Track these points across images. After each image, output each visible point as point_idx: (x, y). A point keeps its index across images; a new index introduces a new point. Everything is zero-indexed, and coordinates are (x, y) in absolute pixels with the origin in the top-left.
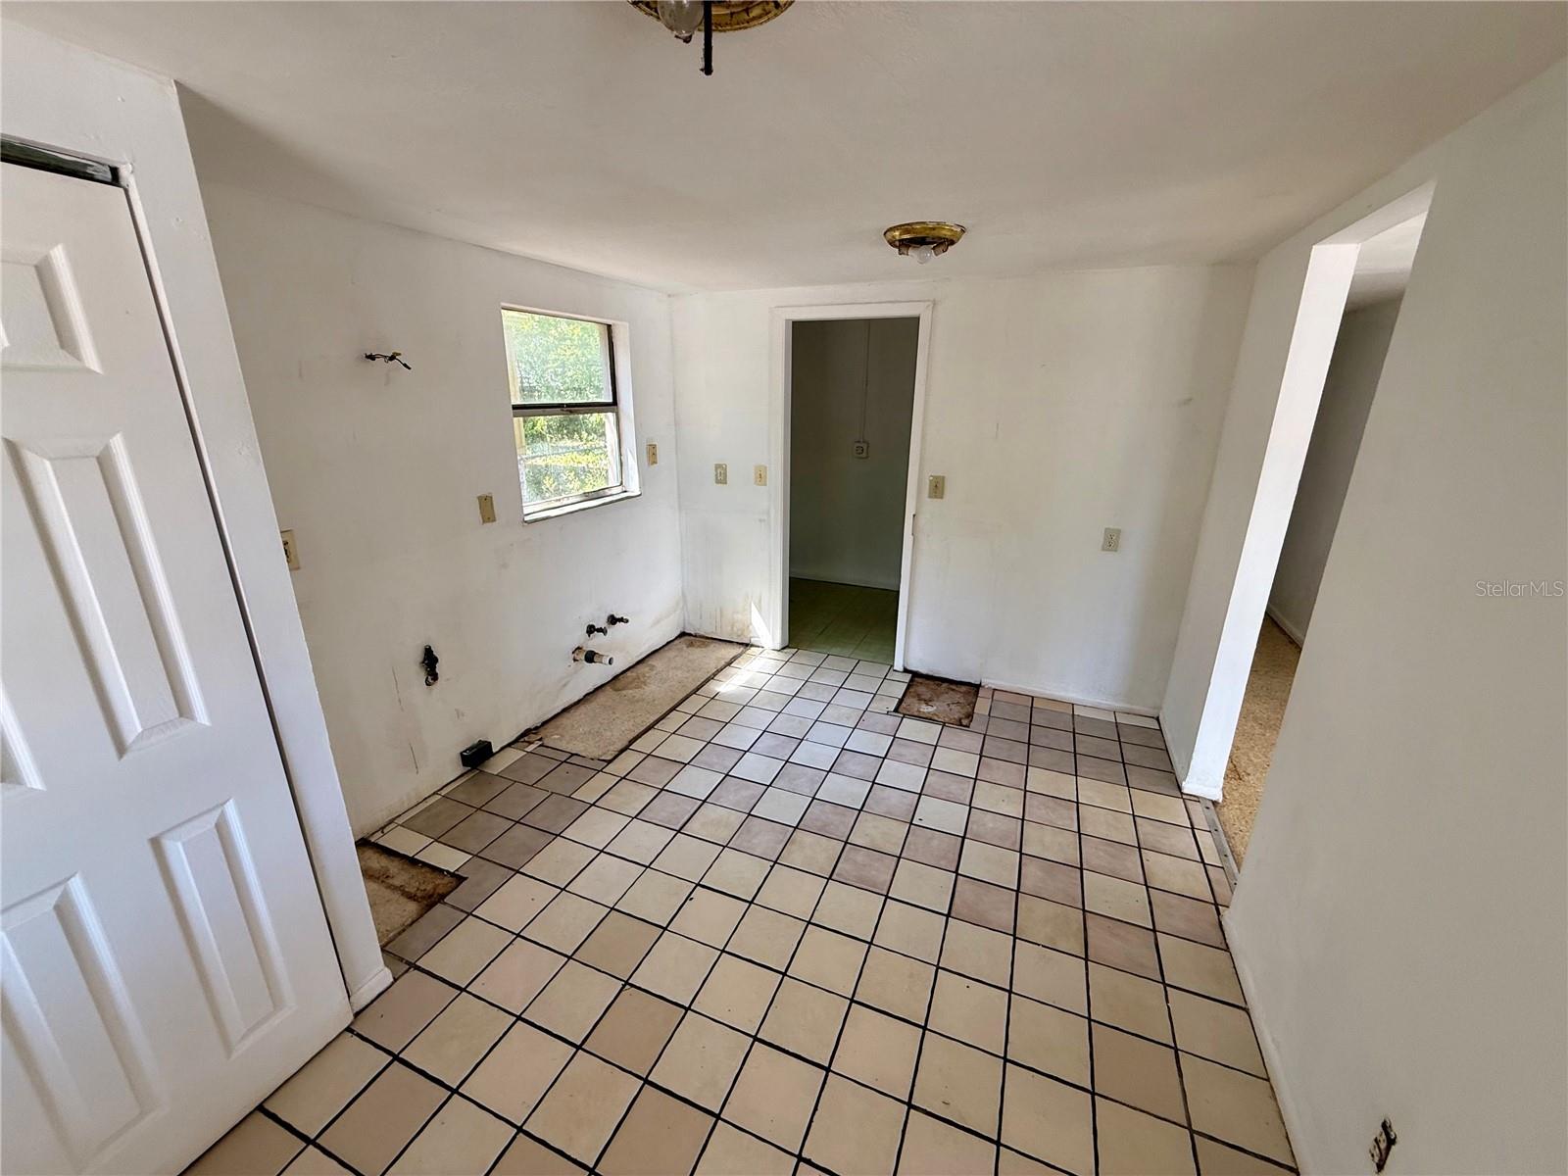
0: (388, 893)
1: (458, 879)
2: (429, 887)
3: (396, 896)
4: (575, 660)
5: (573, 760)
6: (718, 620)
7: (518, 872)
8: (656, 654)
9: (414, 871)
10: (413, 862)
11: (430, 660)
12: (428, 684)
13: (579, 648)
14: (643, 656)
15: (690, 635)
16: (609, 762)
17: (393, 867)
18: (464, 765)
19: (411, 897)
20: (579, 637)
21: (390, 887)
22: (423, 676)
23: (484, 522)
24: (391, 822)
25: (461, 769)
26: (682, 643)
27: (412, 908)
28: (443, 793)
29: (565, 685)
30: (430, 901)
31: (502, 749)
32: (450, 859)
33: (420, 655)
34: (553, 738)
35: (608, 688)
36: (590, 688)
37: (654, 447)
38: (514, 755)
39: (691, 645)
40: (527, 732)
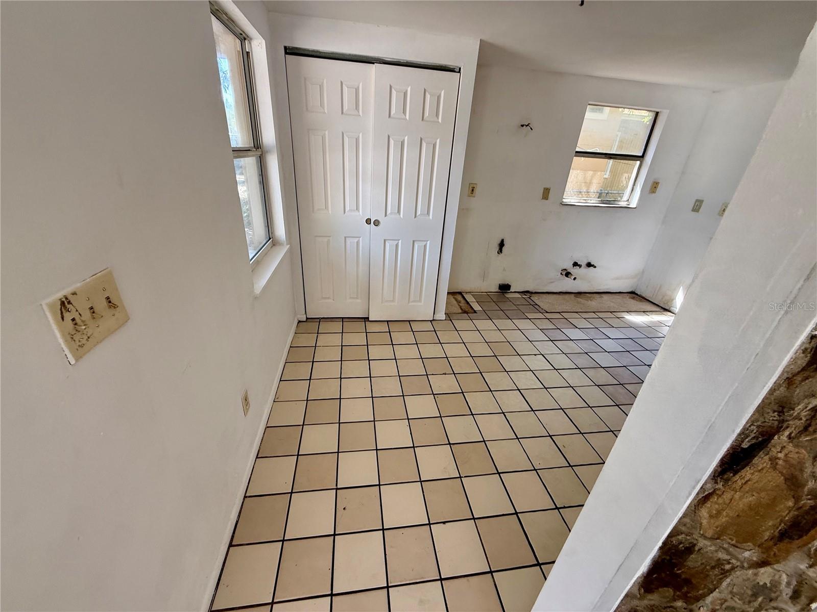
0: (457, 306)
1: (475, 312)
2: (467, 310)
3: (458, 307)
4: (561, 274)
5: (536, 306)
6: (656, 292)
7: (491, 319)
8: (610, 295)
9: (466, 305)
10: (468, 303)
11: (502, 245)
12: (498, 252)
13: (565, 270)
14: (601, 291)
15: (637, 294)
16: (547, 312)
17: (463, 301)
18: (499, 289)
19: (462, 309)
20: (568, 265)
21: (459, 305)
22: (497, 249)
23: (543, 199)
24: (471, 292)
25: (497, 290)
26: (627, 297)
27: (460, 311)
28: (488, 293)
29: (552, 282)
30: (465, 312)
31: (515, 292)
32: (477, 307)
33: (499, 242)
34: (535, 298)
35: (573, 295)
36: (564, 290)
37: (657, 183)
38: (518, 295)
39: (633, 298)
40: (528, 292)
